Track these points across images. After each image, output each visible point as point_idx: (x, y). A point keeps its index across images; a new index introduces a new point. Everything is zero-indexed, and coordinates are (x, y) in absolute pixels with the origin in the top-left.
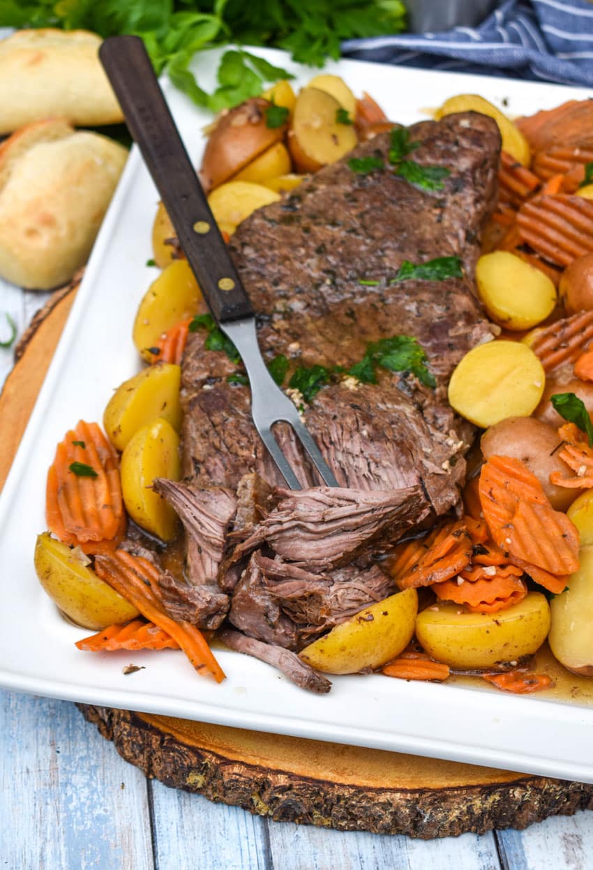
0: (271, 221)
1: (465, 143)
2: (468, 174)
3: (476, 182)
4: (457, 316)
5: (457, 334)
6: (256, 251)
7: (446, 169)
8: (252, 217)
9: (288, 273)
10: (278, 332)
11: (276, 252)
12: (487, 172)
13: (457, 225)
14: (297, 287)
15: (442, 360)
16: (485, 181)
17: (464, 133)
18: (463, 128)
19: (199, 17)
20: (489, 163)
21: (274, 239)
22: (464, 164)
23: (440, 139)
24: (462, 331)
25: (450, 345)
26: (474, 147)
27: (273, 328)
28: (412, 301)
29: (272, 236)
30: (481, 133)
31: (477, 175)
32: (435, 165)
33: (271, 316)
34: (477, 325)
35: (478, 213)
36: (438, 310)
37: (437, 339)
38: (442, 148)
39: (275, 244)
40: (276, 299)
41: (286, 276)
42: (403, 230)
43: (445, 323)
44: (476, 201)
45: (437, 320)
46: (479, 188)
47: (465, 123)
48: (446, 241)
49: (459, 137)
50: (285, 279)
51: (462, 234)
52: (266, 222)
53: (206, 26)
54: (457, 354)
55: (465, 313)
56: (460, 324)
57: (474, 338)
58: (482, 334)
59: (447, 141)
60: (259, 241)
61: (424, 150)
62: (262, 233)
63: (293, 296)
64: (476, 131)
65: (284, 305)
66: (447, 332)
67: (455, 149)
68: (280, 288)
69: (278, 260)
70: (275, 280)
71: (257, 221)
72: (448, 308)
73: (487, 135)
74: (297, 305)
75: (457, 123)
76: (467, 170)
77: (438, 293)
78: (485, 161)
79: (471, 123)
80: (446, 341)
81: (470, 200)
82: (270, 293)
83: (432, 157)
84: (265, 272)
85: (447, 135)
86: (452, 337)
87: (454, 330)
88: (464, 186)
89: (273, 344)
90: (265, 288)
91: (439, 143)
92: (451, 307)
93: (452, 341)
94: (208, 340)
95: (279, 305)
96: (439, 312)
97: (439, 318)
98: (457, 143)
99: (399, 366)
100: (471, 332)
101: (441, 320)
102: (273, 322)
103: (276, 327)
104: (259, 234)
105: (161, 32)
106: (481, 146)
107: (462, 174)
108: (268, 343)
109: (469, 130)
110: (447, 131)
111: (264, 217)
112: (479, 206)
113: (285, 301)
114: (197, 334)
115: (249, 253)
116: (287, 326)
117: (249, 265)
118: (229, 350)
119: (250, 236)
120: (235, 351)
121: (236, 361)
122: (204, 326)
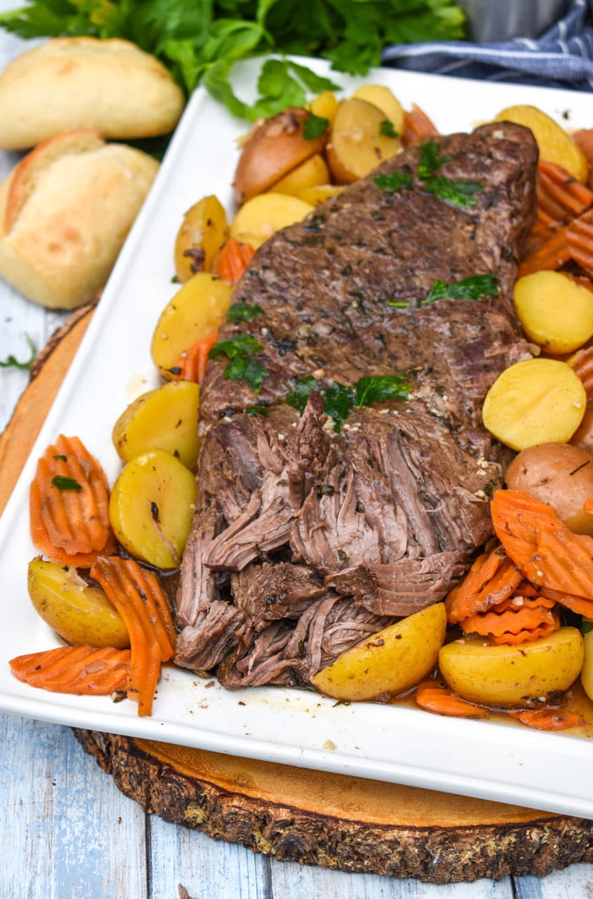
0: (293, 243)
1: (498, 155)
2: (504, 187)
3: (512, 196)
4: (493, 336)
5: (494, 354)
6: (278, 274)
7: (480, 184)
8: (272, 240)
9: (313, 296)
10: (302, 358)
11: (299, 275)
12: (523, 185)
13: (491, 243)
14: (322, 311)
15: (478, 382)
16: (522, 195)
17: (498, 144)
18: (496, 139)
19: (240, 24)
20: (525, 176)
21: (296, 262)
22: (498, 177)
23: (472, 152)
24: (498, 351)
25: (485, 366)
26: (508, 159)
27: (297, 355)
28: (445, 322)
29: (296, 259)
30: (516, 144)
31: (513, 188)
32: (467, 179)
33: (295, 343)
34: (514, 345)
35: (513, 228)
36: (472, 332)
37: (472, 361)
38: (475, 162)
39: (298, 266)
40: (299, 324)
41: (310, 299)
42: (434, 248)
43: (480, 343)
44: (512, 216)
45: (472, 341)
46: (515, 202)
47: (498, 134)
48: (480, 259)
49: (492, 149)
50: (310, 303)
51: (497, 251)
52: (289, 244)
53: (246, 33)
54: (492, 375)
55: (501, 332)
56: (496, 344)
57: (511, 358)
58: (519, 354)
59: (480, 154)
60: (281, 263)
61: (455, 165)
62: (284, 256)
63: (317, 320)
64: (511, 143)
65: (309, 331)
66: (482, 353)
67: (488, 162)
68: (304, 312)
69: (301, 283)
70: (298, 304)
71: (277, 244)
72: (483, 328)
73: (522, 147)
74: (322, 330)
75: (490, 134)
76: (501, 183)
77: (471, 312)
78: (521, 173)
79: (505, 134)
80: (482, 362)
81: (505, 215)
82: (294, 318)
83: (464, 171)
84: (287, 296)
85: (480, 147)
86: (488, 358)
87: (490, 350)
88: (499, 201)
89: (297, 371)
90: (288, 312)
91: (472, 156)
92: (486, 326)
93: (487, 362)
94: (229, 368)
95: (303, 331)
96: (473, 332)
97: (473, 339)
98: (490, 156)
100: (508, 353)
101: (476, 340)
102: (297, 349)
103: (300, 353)
104: (280, 257)
105: (199, 41)
106: (516, 158)
107: (496, 189)
108: (291, 371)
109: (503, 141)
110: (480, 143)
111: (287, 240)
112: (515, 222)
113: (309, 326)
114: (216, 363)
115: (270, 276)
116: (311, 353)
117: (270, 289)
118: (250, 379)
119: (271, 259)
120: (259, 380)
121: (257, 391)
122: (223, 354)
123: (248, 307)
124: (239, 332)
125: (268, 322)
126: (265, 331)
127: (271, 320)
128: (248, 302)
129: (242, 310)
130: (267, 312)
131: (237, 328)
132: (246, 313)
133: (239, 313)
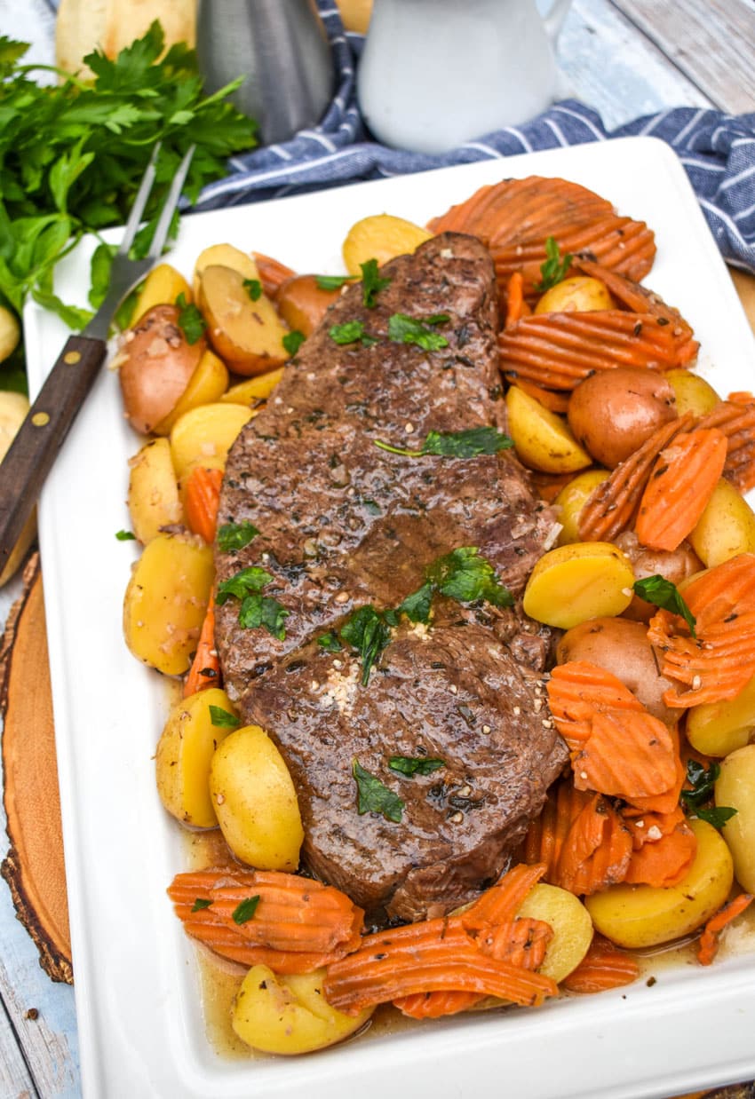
0: (266, 438)
1: (454, 280)
2: (471, 318)
3: (482, 326)
4: (513, 508)
5: (522, 533)
6: (262, 481)
7: (445, 319)
8: (242, 437)
9: (307, 500)
10: (317, 583)
11: (284, 477)
12: (488, 308)
13: (476, 385)
14: (323, 515)
15: (513, 570)
16: (490, 320)
17: (450, 266)
18: (446, 259)
20: (488, 296)
21: (277, 461)
22: (462, 306)
23: (424, 279)
24: (526, 529)
25: (517, 550)
26: (467, 284)
27: (311, 579)
28: (457, 501)
29: (274, 457)
30: (470, 262)
31: (480, 317)
32: (429, 316)
33: (304, 565)
34: (539, 514)
36: (490, 506)
37: (501, 546)
38: (431, 292)
39: (280, 466)
40: (302, 539)
41: (304, 505)
43: (501, 523)
45: (491, 521)
46: (488, 333)
47: (446, 253)
48: (469, 410)
49: (445, 273)
50: (306, 510)
51: (484, 394)
52: (262, 440)
54: (528, 560)
55: (521, 502)
56: (521, 518)
57: (540, 533)
58: (548, 525)
59: (434, 281)
60: (260, 467)
61: (410, 299)
62: (260, 455)
63: (321, 531)
64: (463, 260)
65: (314, 546)
66: (509, 535)
67: (446, 289)
68: (303, 522)
69: (288, 486)
70: (294, 514)
71: (249, 441)
72: (500, 501)
73: (477, 264)
74: (329, 541)
75: (437, 254)
76: (468, 314)
77: (483, 483)
78: (484, 296)
79: (453, 252)
80: (512, 545)
81: (481, 350)
82: (294, 532)
83: (423, 307)
84: (278, 506)
85: (431, 272)
86: (517, 540)
87: (516, 529)
88: (470, 336)
89: (318, 600)
90: (285, 526)
91: (425, 286)
92: (504, 498)
93: (517, 544)
94: (242, 614)
95: (309, 548)
96: (491, 509)
97: (493, 516)
98: (446, 282)
99: (468, 592)
100: (536, 527)
101: (497, 518)
102: (309, 571)
103: (313, 577)
104: (258, 457)
106: (474, 280)
107: (464, 321)
108: (311, 601)
109: (454, 260)
110: (429, 268)
111: (256, 435)
112: (493, 354)
113: (313, 540)
114: (226, 610)
115: (253, 485)
116: (326, 573)
117: (257, 500)
118: (271, 623)
119: (248, 463)
120: (279, 622)
121: (282, 635)
122: (232, 596)
123: (239, 528)
124: (238, 564)
125: (267, 543)
126: (266, 556)
127: (269, 540)
128: (237, 521)
129: (233, 532)
130: (262, 529)
131: (236, 559)
132: (239, 537)
133: (232, 539)
